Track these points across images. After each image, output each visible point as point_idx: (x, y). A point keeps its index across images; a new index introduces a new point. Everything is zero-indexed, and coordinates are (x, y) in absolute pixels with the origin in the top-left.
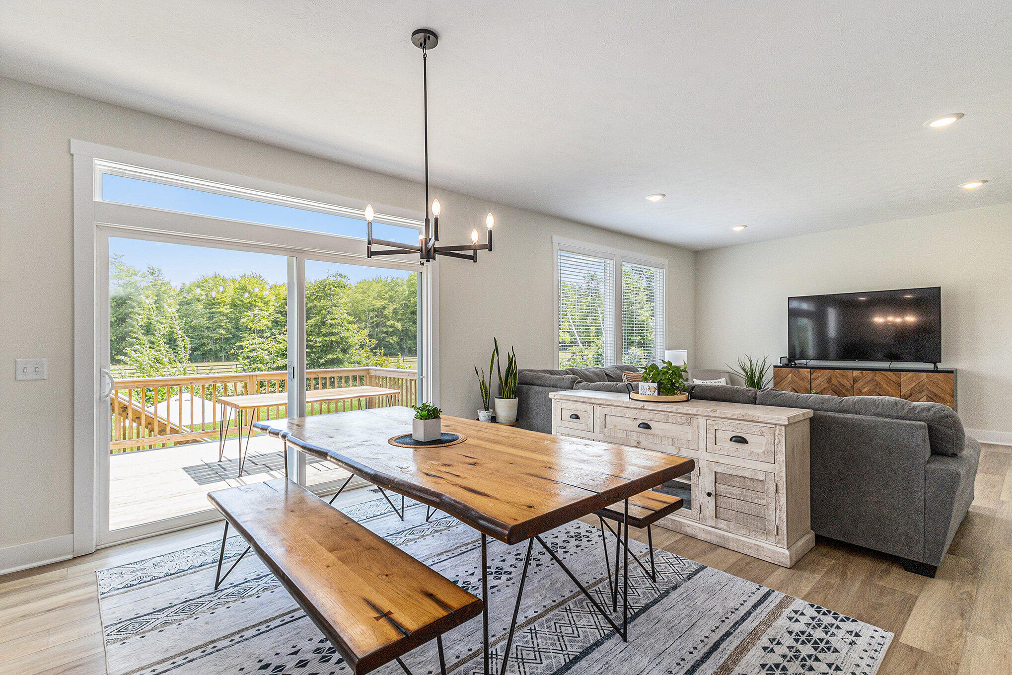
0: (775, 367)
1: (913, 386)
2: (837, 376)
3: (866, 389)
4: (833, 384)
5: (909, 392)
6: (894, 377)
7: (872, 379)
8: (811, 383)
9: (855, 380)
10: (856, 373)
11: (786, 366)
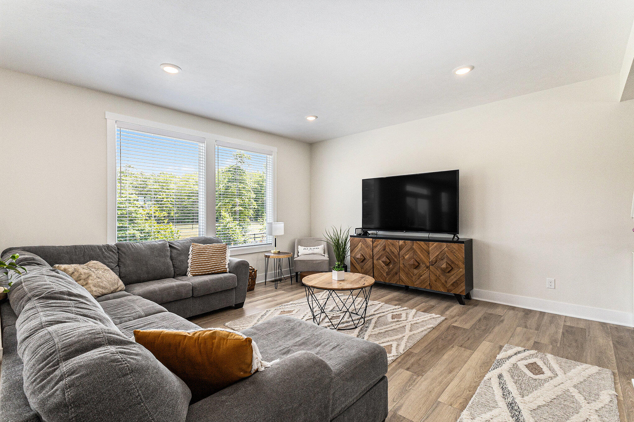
0: (351, 236)
1: (437, 254)
2: (389, 245)
3: (407, 256)
4: (386, 251)
5: (435, 259)
6: (426, 246)
7: (412, 248)
8: (373, 250)
9: (401, 248)
10: (401, 242)
11: (359, 235)
